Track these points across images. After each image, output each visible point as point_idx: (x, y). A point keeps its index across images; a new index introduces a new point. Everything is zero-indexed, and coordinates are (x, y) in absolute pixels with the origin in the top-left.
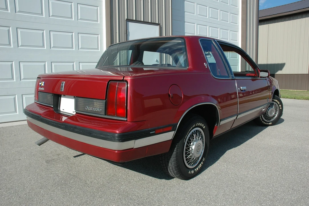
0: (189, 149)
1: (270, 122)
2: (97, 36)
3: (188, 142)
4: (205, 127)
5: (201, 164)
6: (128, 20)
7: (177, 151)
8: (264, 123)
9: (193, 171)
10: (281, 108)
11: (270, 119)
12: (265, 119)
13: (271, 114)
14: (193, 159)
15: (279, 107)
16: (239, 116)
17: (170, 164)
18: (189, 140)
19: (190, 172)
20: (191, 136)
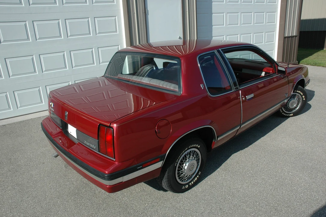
0: (182, 169)
1: (291, 114)
2: (114, 18)
3: (180, 164)
4: (199, 146)
5: (197, 177)
8: (285, 114)
9: (187, 185)
10: (304, 99)
11: (291, 111)
12: (286, 110)
13: (292, 105)
14: (187, 176)
15: (303, 98)
16: (242, 126)
18: (182, 161)
19: (184, 187)
20: (183, 158)
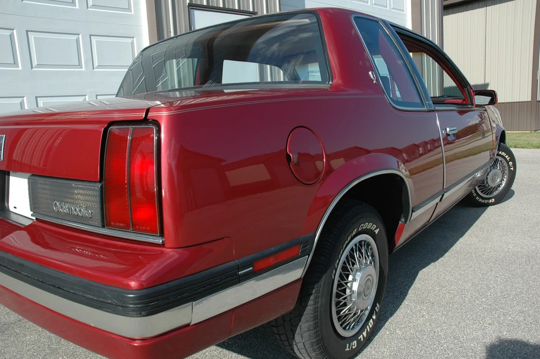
0: (344, 291)
1: (491, 198)
2: (130, 40)
3: (341, 276)
4: (378, 230)
5: (373, 320)
6: (193, 6)
7: (316, 303)
8: (480, 200)
9: (355, 342)
10: (512, 169)
11: (491, 193)
12: (482, 192)
13: (493, 180)
14: (355, 314)
15: (509, 167)
16: (446, 195)
17: (297, 337)
18: (344, 268)
19: (349, 348)
20: (347, 258)
